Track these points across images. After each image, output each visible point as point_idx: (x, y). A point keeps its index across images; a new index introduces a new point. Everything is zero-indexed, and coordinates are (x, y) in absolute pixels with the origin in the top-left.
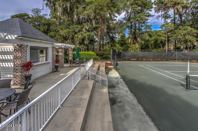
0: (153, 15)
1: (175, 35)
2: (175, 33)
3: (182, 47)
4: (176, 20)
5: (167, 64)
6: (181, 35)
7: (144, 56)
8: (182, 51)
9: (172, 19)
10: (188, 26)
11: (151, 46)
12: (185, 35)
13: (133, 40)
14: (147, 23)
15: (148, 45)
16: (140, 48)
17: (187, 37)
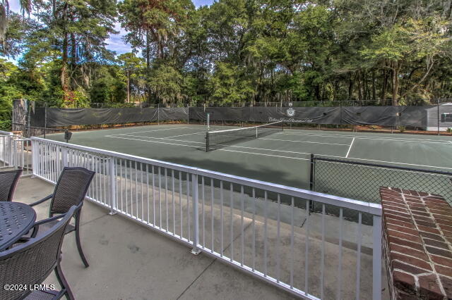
0: (117, 31)
1: (156, 79)
2: (154, 76)
3: (164, 101)
4: (151, 53)
5: (150, 129)
6: (164, 81)
7: (103, 118)
8: (164, 106)
9: (144, 48)
10: (172, 66)
11: (111, 96)
12: (168, 80)
13: (71, 79)
14: (104, 44)
15: (103, 96)
16: (88, 100)
17: (171, 84)
